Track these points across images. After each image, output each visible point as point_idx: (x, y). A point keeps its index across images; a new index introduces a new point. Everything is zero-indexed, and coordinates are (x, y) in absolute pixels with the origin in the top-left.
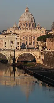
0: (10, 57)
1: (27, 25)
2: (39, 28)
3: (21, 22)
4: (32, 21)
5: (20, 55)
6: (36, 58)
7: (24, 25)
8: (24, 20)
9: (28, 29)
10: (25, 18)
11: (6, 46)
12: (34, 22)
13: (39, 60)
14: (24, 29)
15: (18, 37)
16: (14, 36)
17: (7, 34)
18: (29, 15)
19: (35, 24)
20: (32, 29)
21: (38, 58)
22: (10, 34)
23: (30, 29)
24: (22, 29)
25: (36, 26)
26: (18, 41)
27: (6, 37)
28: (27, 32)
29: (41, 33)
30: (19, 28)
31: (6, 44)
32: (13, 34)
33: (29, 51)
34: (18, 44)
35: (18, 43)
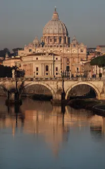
0: (56, 91)
1: (55, 40)
2: (74, 45)
3: (46, 35)
4: (63, 34)
5: (73, 87)
6: (97, 91)
7: (51, 40)
8: (51, 31)
9: (58, 46)
10: (52, 29)
11: (37, 74)
12: (67, 35)
13: (102, 95)
14: (51, 46)
15: (57, 59)
16: (51, 58)
17: (39, 54)
18: (59, 25)
19: (69, 39)
20: (64, 46)
21: (101, 91)
22: (45, 54)
23: (61, 46)
24: (48, 46)
25: (71, 42)
26: (56, 66)
27: (37, 59)
28: (56, 51)
29: (80, 52)
30: (43, 44)
31: (37, 70)
32: (50, 54)
33: (86, 81)
34: (57, 70)
35: (57, 68)
